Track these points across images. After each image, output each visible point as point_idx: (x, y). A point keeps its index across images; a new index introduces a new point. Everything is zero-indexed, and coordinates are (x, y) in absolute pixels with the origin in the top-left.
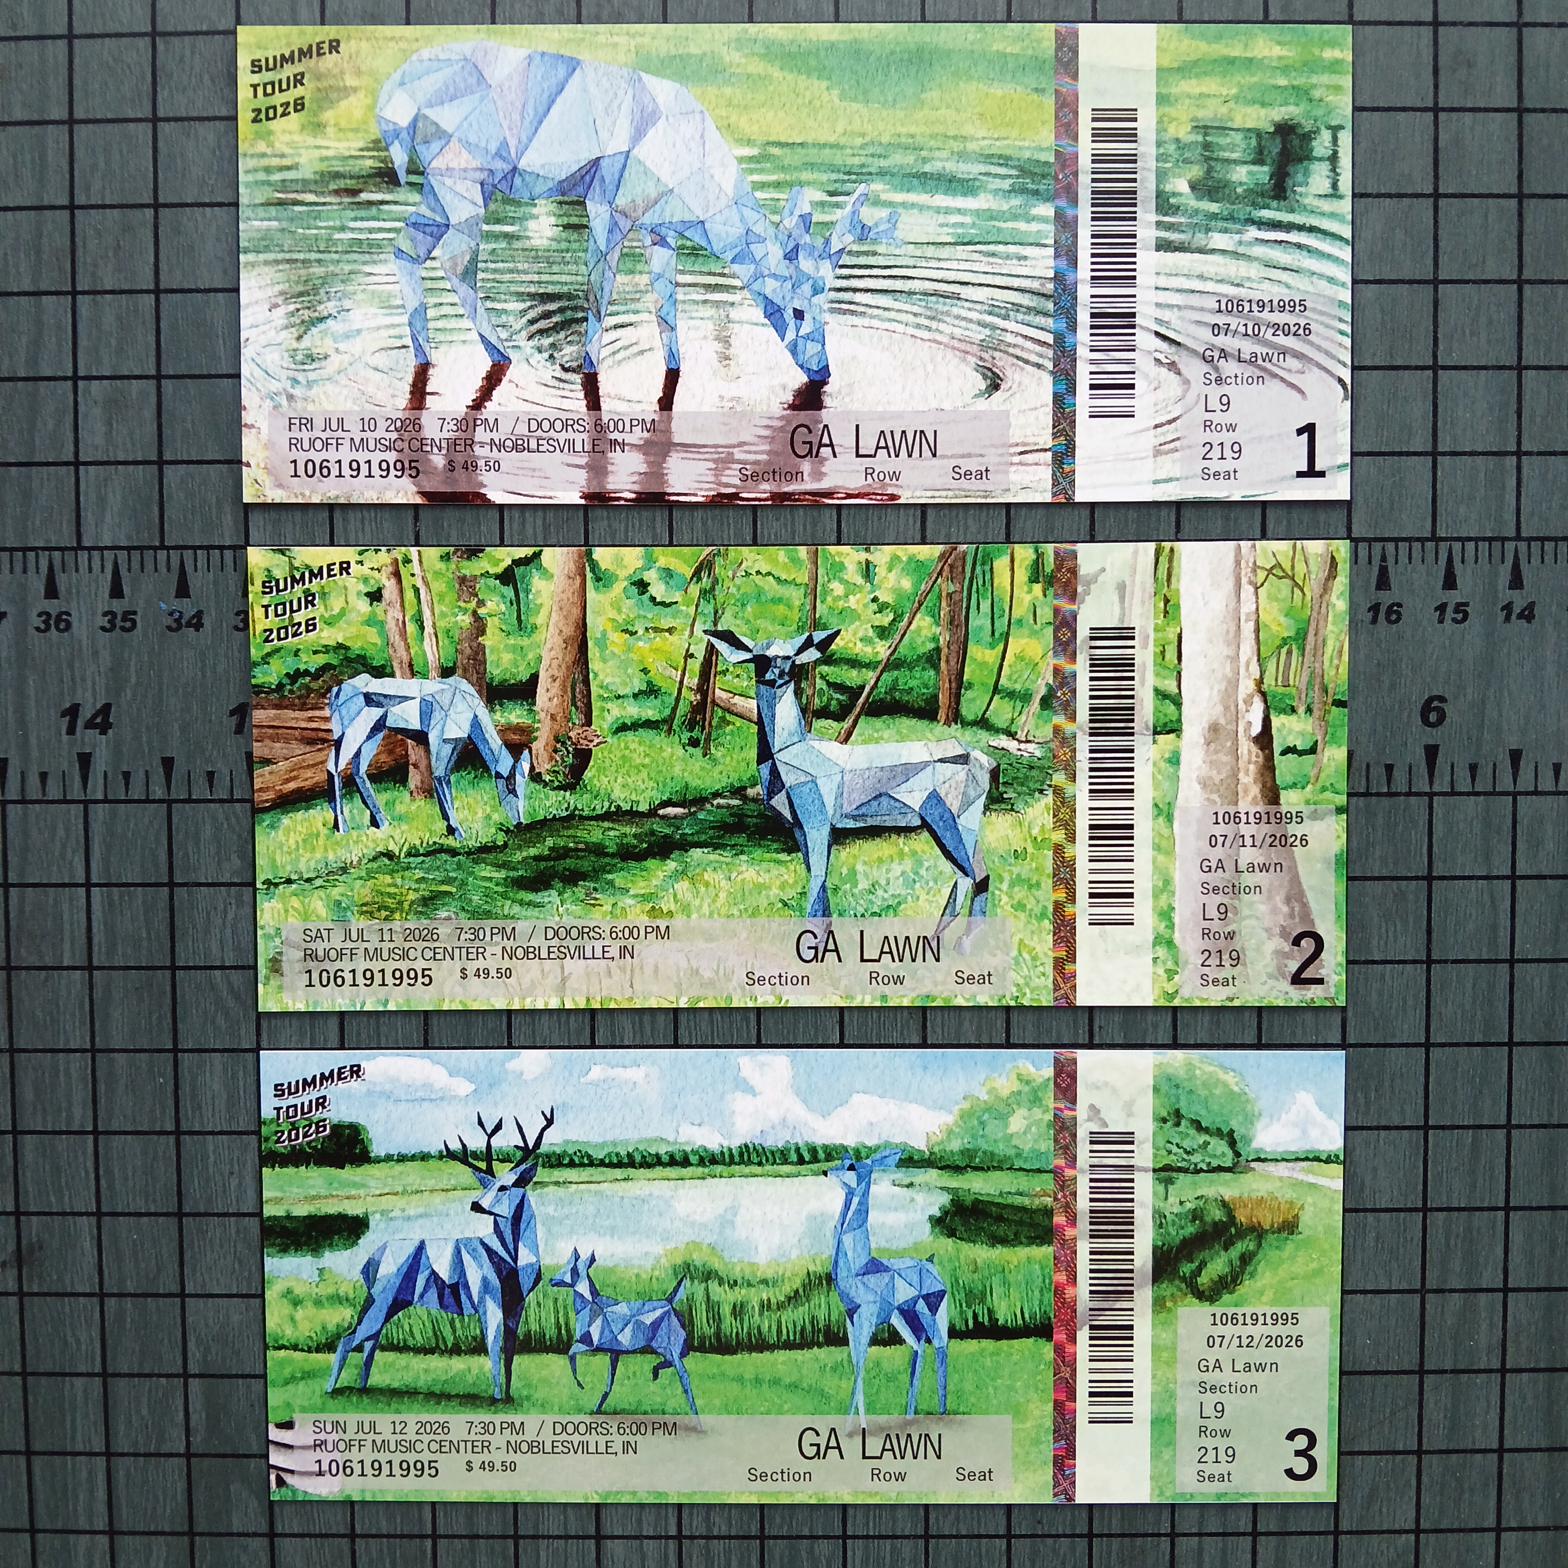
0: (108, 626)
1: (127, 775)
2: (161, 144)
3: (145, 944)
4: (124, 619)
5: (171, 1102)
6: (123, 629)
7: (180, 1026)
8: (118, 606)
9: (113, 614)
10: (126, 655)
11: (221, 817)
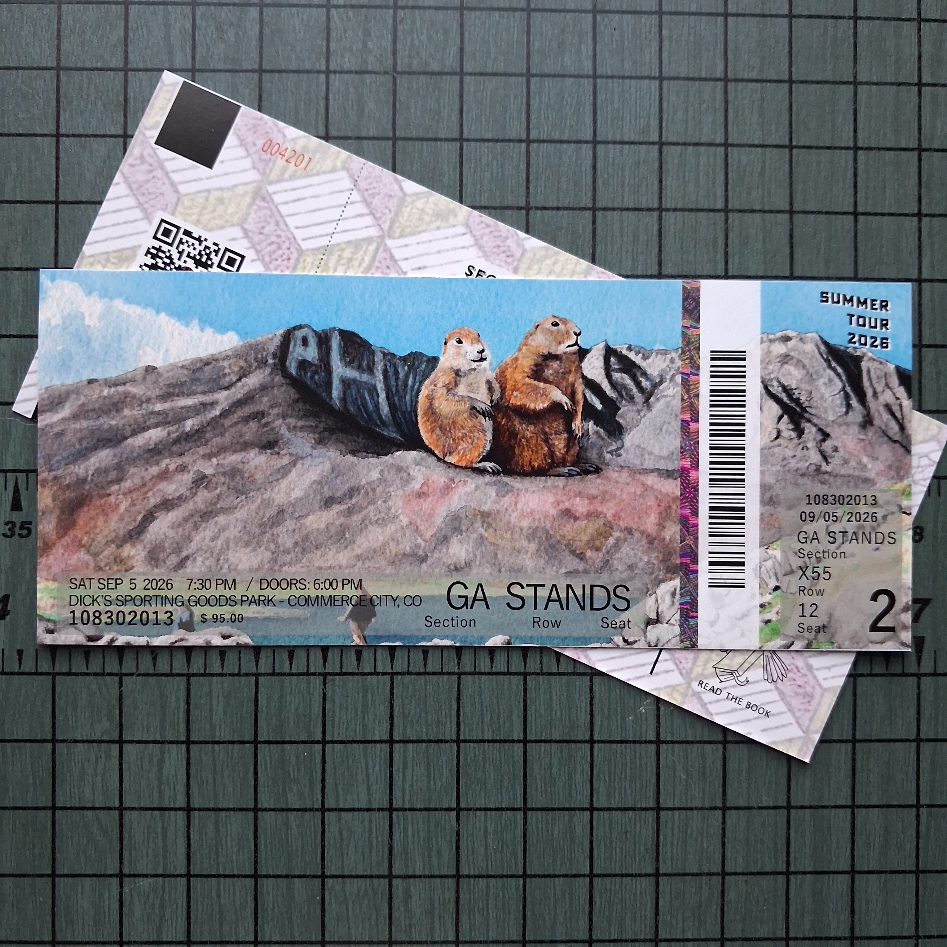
0: (9, 533)
1: (20, 653)
2: (62, 155)
3: (31, 789)
4: (22, 528)
5: (49, 919)
6: (20, 535)
7: (57, 855)
8: (17, 517)
9: (13, 524)
10: (22, 557)
11: (94, 687)
